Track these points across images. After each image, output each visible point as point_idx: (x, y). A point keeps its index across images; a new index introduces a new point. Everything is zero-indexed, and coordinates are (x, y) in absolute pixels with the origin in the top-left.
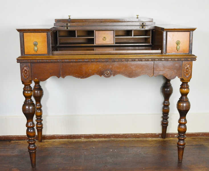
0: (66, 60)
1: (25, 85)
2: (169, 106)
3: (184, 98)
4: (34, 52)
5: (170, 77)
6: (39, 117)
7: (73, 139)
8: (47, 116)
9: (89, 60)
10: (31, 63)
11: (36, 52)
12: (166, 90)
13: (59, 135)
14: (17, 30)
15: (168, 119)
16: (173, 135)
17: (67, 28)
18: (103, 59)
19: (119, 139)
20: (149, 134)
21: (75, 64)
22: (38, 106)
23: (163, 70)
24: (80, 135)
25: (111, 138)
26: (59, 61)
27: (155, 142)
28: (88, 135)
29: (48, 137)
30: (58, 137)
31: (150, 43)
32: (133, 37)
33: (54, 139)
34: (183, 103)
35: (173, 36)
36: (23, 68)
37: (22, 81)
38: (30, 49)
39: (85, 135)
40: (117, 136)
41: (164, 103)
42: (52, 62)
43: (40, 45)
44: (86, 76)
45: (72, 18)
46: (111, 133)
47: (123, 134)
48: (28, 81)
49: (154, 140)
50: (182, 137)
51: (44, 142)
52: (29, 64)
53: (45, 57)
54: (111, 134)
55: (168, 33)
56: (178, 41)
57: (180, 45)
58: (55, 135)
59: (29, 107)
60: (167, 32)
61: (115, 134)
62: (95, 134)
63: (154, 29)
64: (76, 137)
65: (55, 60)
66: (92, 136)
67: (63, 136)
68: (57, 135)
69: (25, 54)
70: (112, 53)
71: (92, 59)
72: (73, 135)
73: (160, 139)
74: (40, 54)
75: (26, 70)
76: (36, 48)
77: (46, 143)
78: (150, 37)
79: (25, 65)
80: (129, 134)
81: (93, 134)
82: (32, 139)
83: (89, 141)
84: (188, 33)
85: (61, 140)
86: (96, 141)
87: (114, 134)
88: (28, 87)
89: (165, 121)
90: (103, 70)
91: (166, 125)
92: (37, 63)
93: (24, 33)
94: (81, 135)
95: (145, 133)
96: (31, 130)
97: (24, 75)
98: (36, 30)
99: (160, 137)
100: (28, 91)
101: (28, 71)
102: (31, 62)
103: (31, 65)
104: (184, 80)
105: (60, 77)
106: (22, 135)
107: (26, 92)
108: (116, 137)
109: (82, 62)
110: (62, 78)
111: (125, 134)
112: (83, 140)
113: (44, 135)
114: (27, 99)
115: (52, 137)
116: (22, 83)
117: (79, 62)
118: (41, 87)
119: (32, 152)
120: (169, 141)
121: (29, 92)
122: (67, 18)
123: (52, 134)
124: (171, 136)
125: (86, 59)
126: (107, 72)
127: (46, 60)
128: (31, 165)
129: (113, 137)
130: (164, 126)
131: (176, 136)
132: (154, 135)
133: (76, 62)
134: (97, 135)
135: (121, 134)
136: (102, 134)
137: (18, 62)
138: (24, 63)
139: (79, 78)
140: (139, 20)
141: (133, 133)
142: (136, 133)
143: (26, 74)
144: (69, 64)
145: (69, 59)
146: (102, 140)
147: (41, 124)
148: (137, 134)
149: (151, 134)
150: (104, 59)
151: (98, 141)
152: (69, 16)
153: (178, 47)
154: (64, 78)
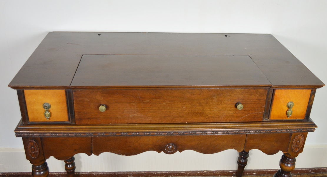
11: (48, 119)
13: (99, 172)
15: (248, 158)
16: (251, 172)
24: (127, 172)
28: (138, 172)
29: (84, 175)
30: (97, 174)
39: (134, 172)
40: (177, 174)
44: (135, 152)
46: (169, 170)
47: (185, 171)
54: (169, 172)
58: (93, 172)
61: (175, 172)
62: (148, 172)
66: (143, 174)
67: (104, 174)
68: (95, 172)
72: (118, 172)
80: (193, 171)
81: (145, 172)
87: (173, 172)
89: (243, 160)
91: (244, 165)
94: (129, 172)
95: (215, 170)
99: (233, 175)
105: (92, 154)
110: (96, 155)
111: (188, 172)
115: (89, 175)
123: (89, 171)
124: (248, 174)
130: (241, 166)
131: (255, 173)
132: (226, 173)
134: (150, 173)
135: (182, 171)
136: (156, 172)
139: (123, 155)
141: (198, 170)
142: (203, 170)
145: (105, 132)
148: (205, 172)
149: (223, 171)
154: (98, 155)
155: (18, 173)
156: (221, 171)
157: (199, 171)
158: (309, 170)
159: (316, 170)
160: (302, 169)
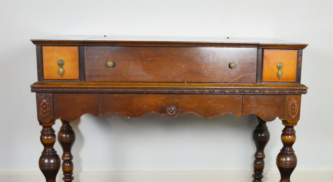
1: (44, 127)
2: (264, 159)
3: (287, 150)
4: (58, 76)
5: (266, 116)
6: (68, 173)
9: (143, 90)
10: (53, 93)
11: (61, 76)
12: (260, 135)
14: (33, 41)
18: (165, 89)
21: (122, 95)
22: (67, 157)
26: (98, 91)
34: (286, 158)
36: (41, 101)
37: (39, 121)
38: (52, 71)
41: (256, 155)
42: (85, 93)
43: (67, 66)
44: (139, 114)
48: (48, 120)
52: (51, 95)
53: (75, 85)
55: (266, 51)
56: (280, 64)
57: (284, 70)
59: (49, 160)
60: (263, 49)
65: (90, 89)
69: (45, 78)
71: (147, 89)
74: (68, 78)
75: (45, 104)
76: (61, 70)
79: (43, 95)
84: (295, 52)
88: (47, 130)
90: (165, 106)
92: (63, 93)
93: (43, 47)
97: (42, 111)
98: (61, 43)
100: (48, 135)
101: (48, 105)
102: (53, 91)
103: (53, 96)
104: (288, 123)
107: (46, 138)
109: (132, 93)
114: (47, 148)
116: (38, 123)
117: (129, 93)
121: (50, 137)
125: (139, 89)
126: (171, 109)
127: (77, 88)
133: (123, 93)
137: (32, 91)
138: (42, 92)
139: (128, 116)
143: (45, 110)
144: (113, 95)
145: (112, 88)
150: (167, 89)
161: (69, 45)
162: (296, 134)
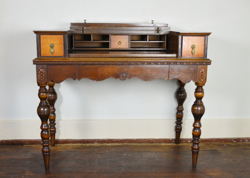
0: (82, 62)
1: (40, 87)
2: (183, 111)
3: (198, 102)
4: (50, 54)
5: (186, 80)
6: (52, 121)
7: (87, 144)
8: (60, 120)
9: (105, 63)
10: (47, 65)
11: (52, 54)
12: (180, 95)
13: (72, 139)
14: (34, 32)
15: (182, 125)
16: (186, 141)
17: (83, 32)
18: (119, 62)
19: (132, 144)
20: (162, 139)
21: (90, 66)
22: (52, 110)
23: (178, 74)
24: (93, 139)
25: (125, 143)
26: (76, 64)
27: (169, 147)
28: (101, 139)
29: (61, 141)
30: (71, 141)
31: (164, 48)
32: (148, 41)
33: (67, 143)
34: (198, 107)
35: (188, 40)
36: (39, 70)
37: (38, 83)
38: (46, 51)
39: (98, 139)
41: (178, 108)
42: (68, 64)
43: (56, 47)
44: (102, 78)
45: (87, 22)
47: (137, 139)
48: (44, 83)
49: (167, 145)
50: (197, 141)
51: (57, 146)
52: (45, 66)
53: (61, 59)
55: (184, 37)
56: (194, 46)
57: (195, 49)
58: (68, 139)
59: (44, 109)
60: (182, 36)
61: (129, 139)
62: (109, 139)
63: (169, 34)
64: (90, 141)
65: (71, 62)
67: (76, 141)
68: (70, 139)
69: (42, 55)
70: (128, 57)
71: (108, 62)
72: (87, 139)
73: (173, 144)
74: (56, 56)
75: (42, 72)
76: (52, 50)
77: (60, 147)
78: (165, 42)
79: (41, 66)
82: (46, 142)
83: (102, 146)
84: (203, 38)
85: (74, 144)
86: (109, 146)
87: (127, 139)
88: (43, 89)
89: (179, 127)
90: (119, 73)
91: (180, 131)
92: (54, 65)
93: (41, 36)
94: (95, 139)
95: (159, 138)
96: (45, 133)
97: (40, 77)
98: (53, 33)
100: (43, 92)
101: (44, 73)
102: (47, 63)
103: (47, 67)
104: (199, 84)
105: (76, 79)
106: (35, 139)
107: (42, 94)
108: (130, 142)
109: (98, 64)
110: (78, 80)
111: (139, 139)
112: (96, 144)
113: (56, 139)
114: (43, 101)
115: (65, 141)
116: (37, 85)
117: (96, 64)
118: (55, 90)
119: (46, 155)
120: (183, 146)
121: (44, 94)
122: (83, 22)
123: (65, 139)
124: (184, 141)
125: (103, 62)
126: (123, 75)
127: (62, 62)
128: (45, 168)
129: (126, 142)
130: (178, 131)
133: (92, 65)
135: (134, 139)
136: (115, 139)
137: (34, 64)
138: (40, 64)
139: (95, 80)
140: (154, 25)
143: (41, 76)
144: (85, 66)
145: (85, 62)
146: (115, 145)
147: (55, 128)
148: (151, 139)
149: (165, 139)
151: (111, 146)
152: (85, 20)
153: (193, 51)
154: (80, 80)
155: (13, 140)
156: (164, 139)
157: (146, 139)
158: (231, 139)
159: (236, 139)
160: (226, 138)
161: (58, 34)
162: (204, 91)
